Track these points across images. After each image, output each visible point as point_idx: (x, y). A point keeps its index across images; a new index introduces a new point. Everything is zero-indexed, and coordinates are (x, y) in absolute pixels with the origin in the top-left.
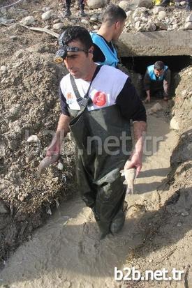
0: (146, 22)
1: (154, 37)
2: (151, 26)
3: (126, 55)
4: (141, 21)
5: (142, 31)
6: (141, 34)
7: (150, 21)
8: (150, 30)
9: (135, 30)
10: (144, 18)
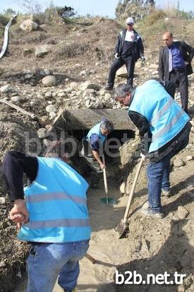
0: (94, 101)
1: (102, 114)
2: (99, 105)
3: (77, 128)
4: (91, 100)
5: (91, 108)
6: (91, 111)
7: (97, 100)
8: (98, 108)
9: (86, 107)
10: (92, 98)
